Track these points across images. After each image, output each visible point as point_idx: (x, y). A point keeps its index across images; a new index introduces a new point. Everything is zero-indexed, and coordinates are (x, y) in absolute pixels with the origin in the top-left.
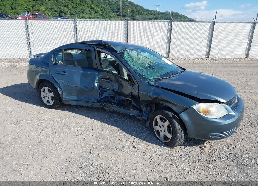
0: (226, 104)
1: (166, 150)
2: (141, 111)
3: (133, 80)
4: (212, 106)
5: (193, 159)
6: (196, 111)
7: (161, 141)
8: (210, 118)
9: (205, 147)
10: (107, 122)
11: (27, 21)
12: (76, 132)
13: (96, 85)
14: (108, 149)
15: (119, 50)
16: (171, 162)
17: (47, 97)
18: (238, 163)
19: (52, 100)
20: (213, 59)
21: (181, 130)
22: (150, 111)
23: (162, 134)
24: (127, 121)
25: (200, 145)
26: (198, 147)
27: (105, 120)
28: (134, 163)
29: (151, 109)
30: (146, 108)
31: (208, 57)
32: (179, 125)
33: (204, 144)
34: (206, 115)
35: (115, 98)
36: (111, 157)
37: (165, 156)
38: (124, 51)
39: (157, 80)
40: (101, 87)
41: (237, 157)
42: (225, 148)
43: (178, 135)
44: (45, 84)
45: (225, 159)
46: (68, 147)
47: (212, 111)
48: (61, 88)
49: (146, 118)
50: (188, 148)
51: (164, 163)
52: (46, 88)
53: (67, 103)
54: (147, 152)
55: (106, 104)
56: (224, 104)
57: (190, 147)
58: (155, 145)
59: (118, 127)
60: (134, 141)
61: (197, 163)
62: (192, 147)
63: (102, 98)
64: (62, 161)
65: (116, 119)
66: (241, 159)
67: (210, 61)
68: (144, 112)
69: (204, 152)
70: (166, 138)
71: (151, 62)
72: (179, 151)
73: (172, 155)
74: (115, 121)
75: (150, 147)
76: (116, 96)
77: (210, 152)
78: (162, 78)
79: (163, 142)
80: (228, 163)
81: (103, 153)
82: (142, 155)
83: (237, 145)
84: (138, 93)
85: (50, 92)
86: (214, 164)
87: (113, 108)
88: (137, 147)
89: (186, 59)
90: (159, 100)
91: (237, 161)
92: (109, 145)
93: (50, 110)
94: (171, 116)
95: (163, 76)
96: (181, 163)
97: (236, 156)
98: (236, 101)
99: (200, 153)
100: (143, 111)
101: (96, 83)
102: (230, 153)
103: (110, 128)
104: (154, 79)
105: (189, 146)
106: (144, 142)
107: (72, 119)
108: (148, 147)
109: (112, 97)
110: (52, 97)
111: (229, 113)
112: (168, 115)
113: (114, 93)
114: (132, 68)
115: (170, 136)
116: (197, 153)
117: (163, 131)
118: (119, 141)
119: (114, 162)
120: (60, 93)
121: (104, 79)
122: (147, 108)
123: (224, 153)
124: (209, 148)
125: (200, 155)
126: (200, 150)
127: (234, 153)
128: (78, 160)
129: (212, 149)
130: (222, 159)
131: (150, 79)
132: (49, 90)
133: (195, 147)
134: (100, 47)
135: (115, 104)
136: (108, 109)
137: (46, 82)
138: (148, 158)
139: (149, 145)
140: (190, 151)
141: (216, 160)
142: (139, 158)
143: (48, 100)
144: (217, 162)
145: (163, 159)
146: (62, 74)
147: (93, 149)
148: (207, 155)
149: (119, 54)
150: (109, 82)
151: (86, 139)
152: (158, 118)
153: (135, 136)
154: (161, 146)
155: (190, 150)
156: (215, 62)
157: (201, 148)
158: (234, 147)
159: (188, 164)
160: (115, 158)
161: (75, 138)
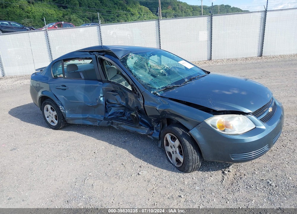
0: (253, 115)
1: (178, 177)
2: (152, 128)
3: (137, 91)
4: (232, 118)
5: (210, 188)
6: (211, 126)
7: (173, 165)
8: (229, 134)
9: (229, 171)
10: (115, 143)
11: (47, 31)
12: (75, 157)
13: (102, 99)
14: (106, 178)
15: (121, 56)
16: (180, 193)
17: (51, 117)
18: (270, 193)
19: (56, 119)
20: (266, 57)
21: (194, 151)
22: (162, 129)
23: (174, 156)
24: (139, 141)
25: (223, 170)
26: (220, 172)
27: (113, 141)
28: (133, 194)
29: (163, 125)
30: (156, 125)
31: (261, 55)
32: (191, 145)
33: (228, 168)
34: (224, 131)
35: (124, 114)
36: (106, 188)
37: (174, 185)
38: (127, 56)
39: (167, 89)
40: (107, 101)
41: (270, 185)
42: (256, 173)
43: (190, 158)
44: (47, 102)
45: (252, 187)
46: (61, 176)
47: (231, 125)
48: (62, 105)
49: (157, 137)
50: (207, 174)
51: (171, 194)
52: (49, 107)
53: (71, 122)
54: (153, 180)
55: (113, 121)
56: (250, 114)
57: (209, 173)
58: (165, 171)
59: (126, 149)
60: (140, 167)
61: (213, 194)
62: (212, 172)
63: (110, 115)
64: (49, 193)
65: (126, 139)
66: (276, 186)
67: (263, 60)
68: (154, 130)
69: (226, 178)
70: (178, 161)
71: (167, 67)
72: (194, 178)
73: (184, 183)
74: (125, 142)
75: (159, 173)
76: (127, 112)
77: (234, 178)
78: (173, 86)
79: (175, 166)
80: (256, 192)
81: (99, 182)
82: (145, 184)
83: (275, 167)
84: (144, 106)
85: (53, 110)
86: (237, 194)
87: (122, 126)
88: (141, 174)
89: (233, 60)
90: (167, 114)
91: (269, 190)
92: (109, 173)
93: (55, 131)
94: (181, 133)
95: (176, 83)
96: (192, 194)
97: (268, 182)
98: (270, 110)
99: (220, 179)
100: (154, 128)
101: (101, 97)
102: (261, 179)
103: (116, 151)
104: (162, 88)
105: (208, 170)
106: (152, 166)
107: (75, 141)
108: (156, 174)
109: (121, 113)
110: (56, 116)
111: (257, 127)
112: (178, 132)
113: (124, 108)
114: (135, 77)
115: (181, 159)
116: (216, 180)
117: (175, 153)
118: (122, 167)
119: (109, 194)
120: (62, 111)
121: (109, 91)
122: (158, 124)
123: (253, 180)
124: (234, 173)
125: (221, 183)
126: (223, 176)
127: (267, 178)
128: (67, 192)
129: (238, 174)
130: (249, 187)
131: (157, 88)
132: (51, 108)
133: (216, 172)
134: (101, 54)
135: (123, 120)
136: (117, 128)
137: (48, 99)
138: (152, 188)
139: (157, 171)
140: (209, 178)
141: (240, 189)
142: (141, 188)
143: (52, 119)
144: (242, 192)
145: (171, 189)
146: (63, 89)
147: (88, 178)
148: (230, 182)
149: (121, 60)
150: (115, 95)
151: (84, 165)
152: (168, 136)
153: (143, 160)
154: (173, 171)
155: (209, 176)
156: (269, 60)
157: (223, 173)
158: (270, 171)
159: (201, 194)
160: (111, 189)
161: (71, 165)
